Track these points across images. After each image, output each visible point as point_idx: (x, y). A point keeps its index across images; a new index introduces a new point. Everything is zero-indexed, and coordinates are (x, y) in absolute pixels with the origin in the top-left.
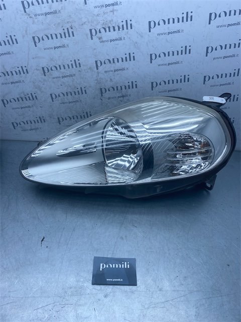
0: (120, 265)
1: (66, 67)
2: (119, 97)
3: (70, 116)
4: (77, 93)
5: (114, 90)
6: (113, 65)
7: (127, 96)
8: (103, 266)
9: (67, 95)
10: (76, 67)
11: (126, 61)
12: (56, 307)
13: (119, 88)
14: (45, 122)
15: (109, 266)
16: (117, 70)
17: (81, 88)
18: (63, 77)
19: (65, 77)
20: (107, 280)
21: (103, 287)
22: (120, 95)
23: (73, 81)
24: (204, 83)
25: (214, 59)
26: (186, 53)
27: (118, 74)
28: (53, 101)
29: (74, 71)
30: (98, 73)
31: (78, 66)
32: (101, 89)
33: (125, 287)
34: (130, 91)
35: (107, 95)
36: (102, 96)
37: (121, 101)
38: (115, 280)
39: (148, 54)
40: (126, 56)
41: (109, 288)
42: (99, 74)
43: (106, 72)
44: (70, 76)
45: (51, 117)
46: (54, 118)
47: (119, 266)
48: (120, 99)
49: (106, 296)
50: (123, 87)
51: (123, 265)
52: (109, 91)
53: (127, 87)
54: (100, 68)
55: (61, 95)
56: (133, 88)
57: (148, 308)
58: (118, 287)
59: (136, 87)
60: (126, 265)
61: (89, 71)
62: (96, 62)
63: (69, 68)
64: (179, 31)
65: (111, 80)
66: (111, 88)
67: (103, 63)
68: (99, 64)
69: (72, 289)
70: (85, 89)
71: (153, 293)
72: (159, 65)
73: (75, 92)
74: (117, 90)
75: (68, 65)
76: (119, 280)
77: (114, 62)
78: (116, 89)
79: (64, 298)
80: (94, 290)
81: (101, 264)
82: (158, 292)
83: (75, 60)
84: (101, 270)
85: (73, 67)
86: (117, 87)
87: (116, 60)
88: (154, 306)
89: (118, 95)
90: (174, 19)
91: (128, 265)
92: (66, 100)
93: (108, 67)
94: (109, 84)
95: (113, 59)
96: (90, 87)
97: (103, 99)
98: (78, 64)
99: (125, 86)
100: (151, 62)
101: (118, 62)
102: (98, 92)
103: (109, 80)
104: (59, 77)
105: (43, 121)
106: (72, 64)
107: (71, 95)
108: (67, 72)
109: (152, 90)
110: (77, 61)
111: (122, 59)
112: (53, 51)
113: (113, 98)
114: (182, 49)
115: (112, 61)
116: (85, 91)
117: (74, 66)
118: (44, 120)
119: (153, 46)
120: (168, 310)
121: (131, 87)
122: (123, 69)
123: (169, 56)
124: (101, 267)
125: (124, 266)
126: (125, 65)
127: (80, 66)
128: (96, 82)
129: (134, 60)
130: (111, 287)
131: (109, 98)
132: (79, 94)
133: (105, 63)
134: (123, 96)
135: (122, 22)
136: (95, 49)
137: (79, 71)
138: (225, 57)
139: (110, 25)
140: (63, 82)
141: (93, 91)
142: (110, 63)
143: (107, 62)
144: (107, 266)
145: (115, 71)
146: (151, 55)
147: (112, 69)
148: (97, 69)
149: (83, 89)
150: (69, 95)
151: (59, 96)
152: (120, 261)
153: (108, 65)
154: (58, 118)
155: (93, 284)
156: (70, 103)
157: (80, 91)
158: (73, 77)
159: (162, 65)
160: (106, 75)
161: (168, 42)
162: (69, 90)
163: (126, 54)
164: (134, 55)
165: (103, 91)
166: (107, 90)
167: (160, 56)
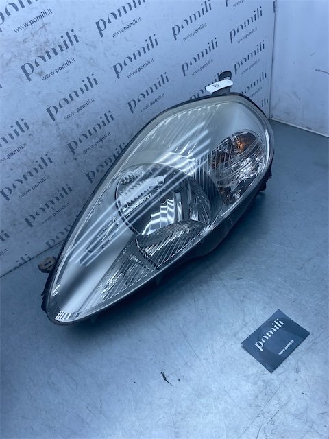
0: (274, 329)
1: (8, 138)
2: (96, 144)
3: (41, 206)
4: (39, 169)
5: (87, 137)
6: (73, 103)
8: (259, 344)
9: (26, 179)
10: (23, 131)
11: (87, 89)
12: (266, 431)
13: (92, 131)
14: (8, 237)
15: (264, 339)
16: (81, 108)
17: (42, 158)
18: (9, 157)
19: (12, 154)
20: (280, 354)
22: (98, 139)
23: (26, 155)
24: (185, 75)
25: (185, 39)
26: (153, 47)
27: (83, 113)
28: (8, 200)
29: (22, 138)
30: (57, 124)
31: (25, 128)
32: (69, 145)
34: (107, 129)
35: (80, 149)
36: (74, 153)
37: (101, 147)
38: (287, 347)
39: (111, 68)
40: (85, 83)
41: (291, 361)
42: (60, 125)
43: (66, 118)
44: (20, 148)
45: (15, 225)
46: (19, 224)
47: (273, 331)
48: (98, 145)
50: (97, 128)
52: (81, 141)
53: (102, 124)
54: (57, 117)
55: (18, 184)
56: (109, 122)
59: (113, 119)
61: (44, 128)
62: (48, 110)
63: (13, 138)
64: (135, 22)
65: (77, 125)
66: (82, 137)
67: (58, 107)
68: (54, 112)
69: (260, 397)
70: (47, 157)
72: (129, 76)
73: (35, 169)
74: (91, 135)
75: (10, 135)
76: (290, 343)
77: (72, 99)
78: (88, 134)
79: (263, 414)
80: (280, 376)
81: (256, 344)
83: (17, 123)
84: (262, 350)
85: (18, 134)
86: (89, 131)
87: (74, 95)
89: (94, 141)
90: (124, 8)
91: (280, 322)
92: (27, 188)
93: (67, 109)
94: (77, 134)
96: (54, 150)
97: (78, 157)
98: (23, 126)
99: (99, 125)
100: (118, 77)
101: (77, 95)
102: (67, 151)
103: (75, 127)
105: (5, 237)
106: (15, 131)
107: (32, 175)
108: (13, 145)
109: (132, 112)
110: (20, 122)
111: (81, 89)
113: (89, 149)
114: (147, 43)
115: (69, 100)
116: (49, 159)
117: (20, 132)
118: (6, 234)
119: (113, 54)
121: (106, 122)
122: (88, 103)
123: (135, 58)
124: (260, 348)
125: (277, 326)
126: (88, 95)
127: (28, 128)
128: (59, 138)
129: (97, 84)
130: (290, 357)
131: (85, 152)
132: (42, 168)
133: (61, 106)
134: (101, 140)
135: (62, 37)
136: (40, 93)
137: (30, 135)
138: (194, 33)
139: (47, 49)
140: (13, 164)
141: (60, 153)
142: (68, 102)
143: (63, 103)
144: (264, 341)
145: (78, 110)
146: (115, 67)
147: (74, 109)
148: (54, 120)
149: (45, 159)
150: (29, 177)
151: (14, 187)
152: (269, 324)
153: (66, 106)
154: (27, 220)
157: (42, 164)
158: (25, 149)
159: (132, 74)
160: (68, 122)
161: (127, 40)
162: (26, 171)
163: (83, 81)
164: (94, 77)
165: (73, 145)
166: (78, 142)
167: (125, 64)
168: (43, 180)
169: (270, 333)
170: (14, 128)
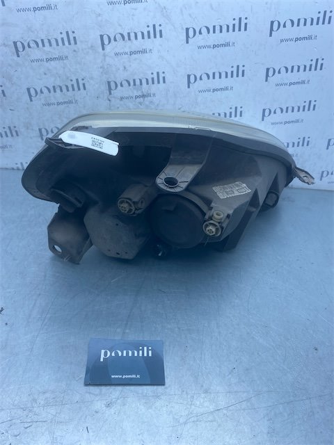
0: (136, 353)
1: (53, 42)
2: (137, 97)
4: (70, 89)
5: (129, 85)
6: (129, 43)
7: (149, 95)
8: (106, 353)
9: (55, 91)
10: (70, 44)
11: (149, 37)
12: (13, 427)
13: (138, 82)
14: (17, 135)
15: (116, 353)
16: (135, 53)
17: (77, 80)
18: (48, 60)
19: (51, 59)
20: (112, 377)
21: (104, 389)
22: (139, 93)
23: (64, 68)
24: (266, 81)
25: (282, 41)
26: (240, 30)
27: (135, 59)
28: (31, 100)
29: (65, 50)
30: (104, 56)
31: (72, 42)
32: (109, 83)
33: (145, 387)
34: (154, 88)
35: (118, 92)
36: (110, 94)
37: (140, 103)
38: (127, 376)
39: (182, 28)
40: (149, 29)
41: (115, 392)
42: (107, 58)
43: (116, 54)
44: (60, 58)
45: (28, 128)
46: (32, 129)
47: (133, 353)
48: (138, 100)
49: (108, 406)
50: (144, 81)
51: (141, 352)
52: (122, 85)
53: (150, 81)
54: (108, 48)
55: (45, 91)
56: (159, 82)
57: (185, 423)
58: (132, 388)
59: (164, 82)
60: (146, 352)
61: (91, 51)
62: (102, 37)
63: (58, 45)
65: (125, 68)
66: (125, 82)
67: (112, 39)
68: (106, 41)
69: (47, 395)
71: (193, 397)
72: (200, 47)
73: (67, 87)
74: (135, 84)
75: (57, 41)
76: (134, 376)
77: (129, 39)
78: (132, 83)
79: (30, 411)
80: (87, 395)
81: (103, 351)
82: (203, 395)
83: (67, 33)
84: (102, 360)
85: (64, 44)
86: (134, 81)
87: (132, 35)
88: (195, 419)
89: (136, 93)
91: (150, 352)
92: (53, 101)
93: (120, 46)
94: (121, 76)
95: (129, 34)
96: (92, 78)
97: (113, 100)
98: (72, 39)
99: (147, 80)
100: (187, 42)
101: (136, 38)
102: (104, 88)
103: (122, 68)
104: (42, 60)
105: (14, 133)
106: (62, 39)
107: (61, 90)
108: (55, 51)
109: (189, 87)
110: (70, 33)
111: (143, 34)
112: (31, 14)
113: (127, 98)
114: (234, 22)
115: (126, 38)
116: (84, 85)
117: (66, 43)
118: (16, 132)
119: (190, 15)
120: (219, 426)
121: (156, 82)
122: (144, 51)
123: (214, 32)
124: (102, 356)
125: (143, 353)
126: (147, 44)
127: (76, 43)
128: (101, 70)
129: (161, 36)
130: (119, 388)
131: (122, 99)
132: (73, 90)
133: (115, 40)
134: (143, 96)
136: (99, 15)
137: (75, 51)
138: (297, 39)
140: (48, 69)
141: (97, 86)
142: (124, 39)
143: (118, 37)
144: (113, 355)
145: (131, 53)
146: (187, 30)
147: (127, 50)
148: (103, 49)
149: (81, 83)
150: (58, 90)
151: (42, 92)
152: (136, 345)
153: (120, 42)
154: (40, 130)
155: (86, 385)
156: (59, 104)
157: (75, 85)
158: (65, 61)
159: (204, 47)
160: (116, 59)
161: (212, 9)
162: (58, 83)
163: (148, 26)
164: (161, 28)
165: (113, 85)
166: (119, 85)
167: (200, 33)
168: (70, 102)
169: (127, 353)
170: (62, 36)
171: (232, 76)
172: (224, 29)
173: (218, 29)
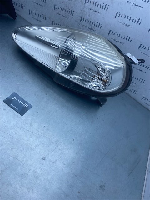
0: (23, 104)
2: (89, 28)
3: (59, 23)
4: (68, 13)
5: (88, 22)
6: (94, 6)
7: (93, 30)
8: (15, 98)
9: (63, 11)
11: (102, 8)
13: (91, 23)
15: (18, 100)
17: (72, 10)
20: (11, 104)
21: (7, 105)
22: (90, 27)
23: (69, 4)
24: (138, 49)
26: (137, 23)
27: (94, 14)
28: (54, 10)
32: (82, 18)
33: (17, 113)
34: (96, 28)
35: (83, 23)
36: (80, 22)
39: (116, 11)
40: (104, 5)
41: (9, 108)
42: (85, 8)
43: (89, 8)
45: (49, 19)
46: (51, 20)
48: (89, 29)
49: (4, 110)
50: (94, 24)
51: (24, 104)
52: (85, 21)
53: (96, 25)
54: (87, 4)
57: (18, 127)
58: (14, 110)
59: (101, 28)
60: (26, 106)
61: (80, 2)
64: (139, 7)
65: (89, 15)
66: (87, 20)
68: (87, 2)
70: (73, 12)
71: (26, 124)
72: (119, 22)
73: (67, 11)
74: (90, 23)
76: (16, 108)
78: (89, 22)
80: (2, 104)
81: (15, 97)
82: (29, 125)
84: (12, 99)
86: (90, 21)
87: (97, 4)
88: (22, 128)
89: (89, 27)
91: (27, 106)
92: (61, 14)
94: (86, 17)
95: (96, 3)
96: (77, 12)
97: (80, 25)
100: (115, 17)
101: (98, 6)
102: (79, 18)
103: (88, 15)
105: (45, 18)
109: (108, 35)
111: (101, 5)
113: (85, 27)
114: (136, 19)
115: (94, 4)
119: (121, 7)
120: (26, 134)
121: (98, 26)
122: (98, 13)
123: (127, 19)
124: (14, 98)
126: (101, 10)
128: (81, 11)
129: (107, 10)
130: (11, 108)
131: (83, 26)
133: (90, 3)
134: (91, 29)
141: (77, 16)
142: (93, 4)
143: (92, 2)
144: (16, 100)
145: (94, 11)
146: (117, 13)
147: (93, 9)
148: (85, 4)
149: (72, 12)
150: (64, 11)
151: (59, 8)
152: (25, 102)
153: (92, 5)
154: (53, 22)
155: (4, 101)
156: (62, 16)
157: (70, 12)
158: (71, 2)
159: (121, 23)
160: (88, 10)
161: (130, 10)
162: (65, 8)
163: (104, 4)
164: (108, 7)
166: (85, 20)
167: (122, 16)
168: (66, 17)
169: (21, 102)
171: (126, 40)
172: (131, 20)
173: (129, 18)
